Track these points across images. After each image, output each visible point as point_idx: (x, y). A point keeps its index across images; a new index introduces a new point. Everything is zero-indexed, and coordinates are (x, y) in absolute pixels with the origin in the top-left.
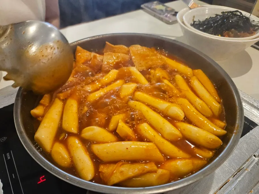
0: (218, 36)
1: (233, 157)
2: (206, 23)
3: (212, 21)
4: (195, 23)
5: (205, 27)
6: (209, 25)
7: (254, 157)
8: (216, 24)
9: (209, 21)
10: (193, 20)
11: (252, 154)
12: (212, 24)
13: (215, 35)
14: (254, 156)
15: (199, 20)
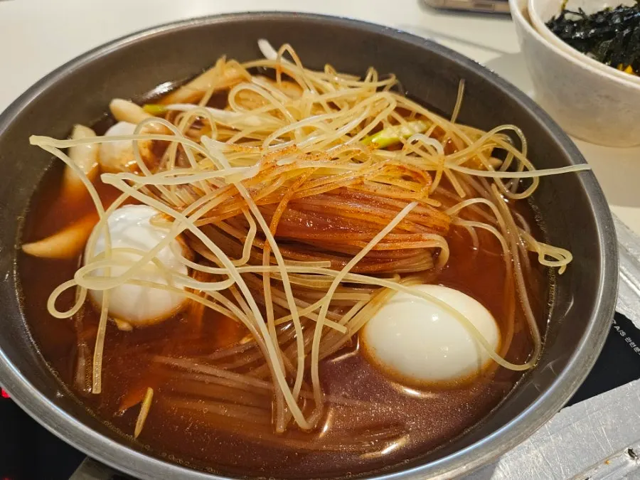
0: (624, 69)
1: (563, 441)
2: (601, 19)
3: (622, 15)
4: (567, 16)
5: (593, 31)
6: (607, 30)
7: (628, 455)
8: (626, 32)
9: (611, 15)
10: (564, 5)
11: (625, 445)
12: (615, 26)
13: (614, 65)
14: (631, 452)
15: (580, 9)
